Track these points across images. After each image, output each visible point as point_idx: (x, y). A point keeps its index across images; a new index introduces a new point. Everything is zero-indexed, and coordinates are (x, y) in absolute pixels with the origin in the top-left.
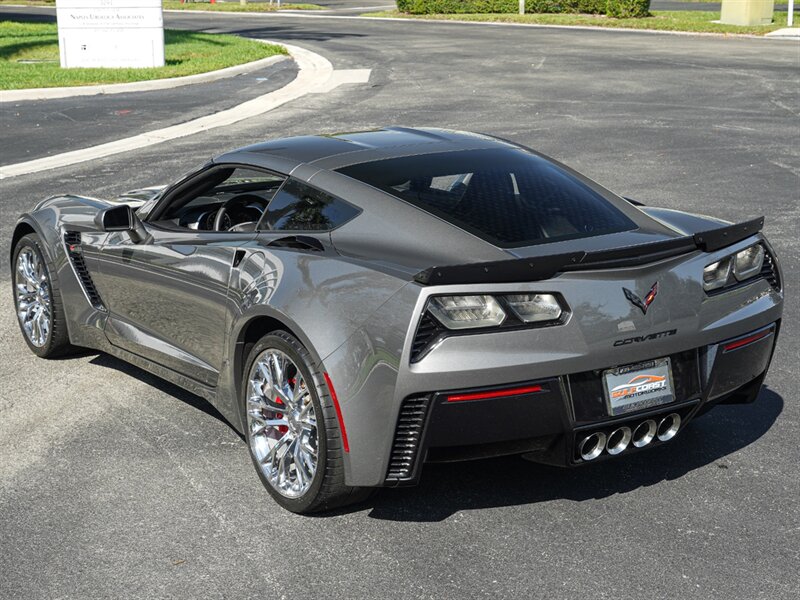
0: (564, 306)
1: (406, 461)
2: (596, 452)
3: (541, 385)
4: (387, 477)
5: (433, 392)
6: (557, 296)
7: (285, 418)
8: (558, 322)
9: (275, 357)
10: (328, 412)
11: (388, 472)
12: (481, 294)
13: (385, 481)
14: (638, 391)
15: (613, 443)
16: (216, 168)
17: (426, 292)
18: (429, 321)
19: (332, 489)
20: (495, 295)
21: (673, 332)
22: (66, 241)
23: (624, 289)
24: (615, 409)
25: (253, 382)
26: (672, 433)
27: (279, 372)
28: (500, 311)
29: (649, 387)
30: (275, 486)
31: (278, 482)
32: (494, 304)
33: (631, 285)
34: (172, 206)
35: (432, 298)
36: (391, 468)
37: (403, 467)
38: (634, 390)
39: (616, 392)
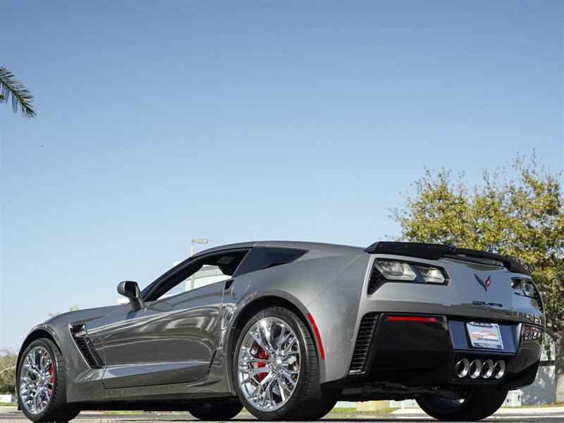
0: (446, 276)
1: (361, 360)
2: (465, 373)
4: (349, 372)
5: (380, 313)
6: (441, 269)
8: (444, 284)
11: (350, 369)
12: (401, 262)
13: (348, 375)
14: (484, 337)
15: (472, 370)
17: (373, 257)
18: (376, 273)
20: (410, 263)
21: (501, 306)
22: (72, 332)
23: (475, 275)
24: (474, 343)
26: (501, 374)
27: (267, 333)
28: (413, 273)
29: (490, 337)
30: (260, 409)
32: (409, 270)
33: (478, 272)
35: (377, 260)
36: (352, 366)
37: (360, 365)
38: (482, 336)
39: (474, 335)
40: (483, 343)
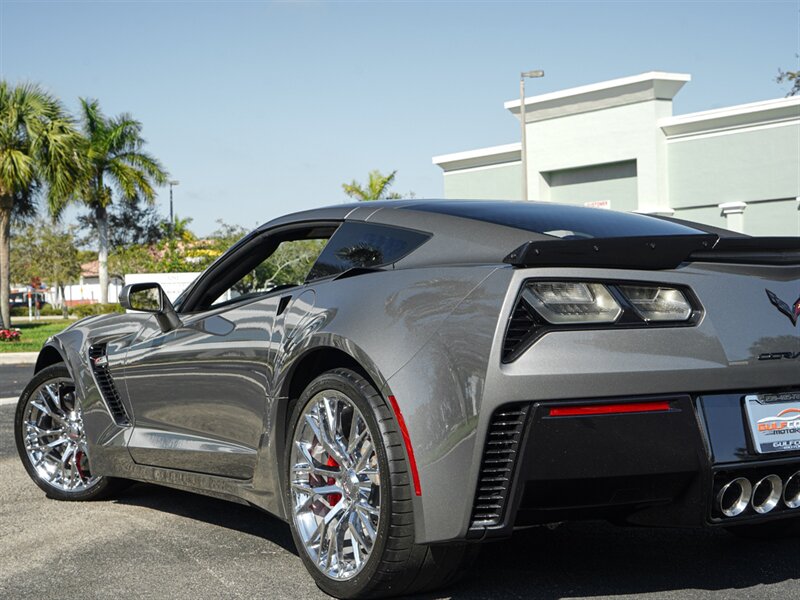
0: (694, 304)
1: (495, 502)
2: (741, 506)
3: (668, 401)
4: (470, 525)
5: (532, 402)
6: (684, 290)
7: (338, 484)
8: (690, 322)
9: (326, 402)
10: (394, 453)
11: (473, 519)
12: (589, 281)
13: (468, 531)
14: (789, 427)
15: (760, 497)
16: (260, 237)
17: (520, 275)
18: (525, 313)
19: (397, 558)
20: (607, 283)
22: (90, 355)
23: (767, 291)
24: (762, 446)
25: (298, 443)
27: (331, 420)
28: (614, 305)
30: (324, 570)
31: (329, 565)
32: (606, 297)
33: (775, 286)
34: (208, 292)
35: (528, 283)
36: (477, 512)
37: (492, 511)
38: (785, 425)
39: (762, 424)
40: (782, 442)
